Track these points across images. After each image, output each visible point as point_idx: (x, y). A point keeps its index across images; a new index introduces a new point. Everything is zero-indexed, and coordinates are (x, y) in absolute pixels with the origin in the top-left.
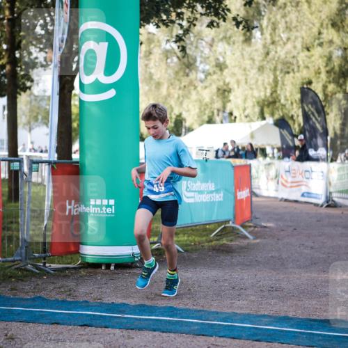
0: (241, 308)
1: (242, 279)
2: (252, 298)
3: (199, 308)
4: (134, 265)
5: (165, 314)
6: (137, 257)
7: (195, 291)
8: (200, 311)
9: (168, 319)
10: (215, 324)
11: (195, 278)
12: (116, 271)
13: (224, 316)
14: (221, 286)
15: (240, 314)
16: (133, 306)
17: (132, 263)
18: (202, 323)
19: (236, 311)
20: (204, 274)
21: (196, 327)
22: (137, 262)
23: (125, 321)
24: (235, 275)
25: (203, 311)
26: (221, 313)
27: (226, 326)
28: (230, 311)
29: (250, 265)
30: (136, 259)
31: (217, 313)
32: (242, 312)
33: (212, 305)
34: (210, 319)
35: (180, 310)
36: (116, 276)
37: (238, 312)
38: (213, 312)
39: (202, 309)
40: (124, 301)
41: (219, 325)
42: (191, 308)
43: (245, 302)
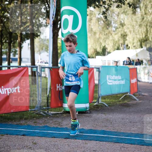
0: (134, 131)
1: (134, 118)
2: (139, 126)
3: (116, 131)
4: (86, 112)
5: (101, 133)
6: (88, 109)
7: (114, 124)
8: (116, 132)
9: (102, 135)
10: (123, 138)
11: (113, 118)
12: (79, 115)
13: (127, 134)
14: (125, 121)
15: (134, 134)
16: (87, 130)
17: (86, 111)
18: (118, 138)
19: (132, 132)
20: (117, 116)
21: (115, 139)
22: (88, 111)
23: (84, 136)
24: (131, 116)
25: (118, 132)
26: (126, 133)
27: (128, 139)
28: (129, 132)
29: (138, 112)
30: (88, 110)
31: (124, 133)
32: (135, 132)
33: (121, 130)
34: (121, 135)
35: (107, 132)
36: (79, 117)
37: (133, 132)
38: (122, 133)
39: (117, 131)
40: (83, 128)
41: (125, 138)
42: (112, 131)
43: (136, 128)
